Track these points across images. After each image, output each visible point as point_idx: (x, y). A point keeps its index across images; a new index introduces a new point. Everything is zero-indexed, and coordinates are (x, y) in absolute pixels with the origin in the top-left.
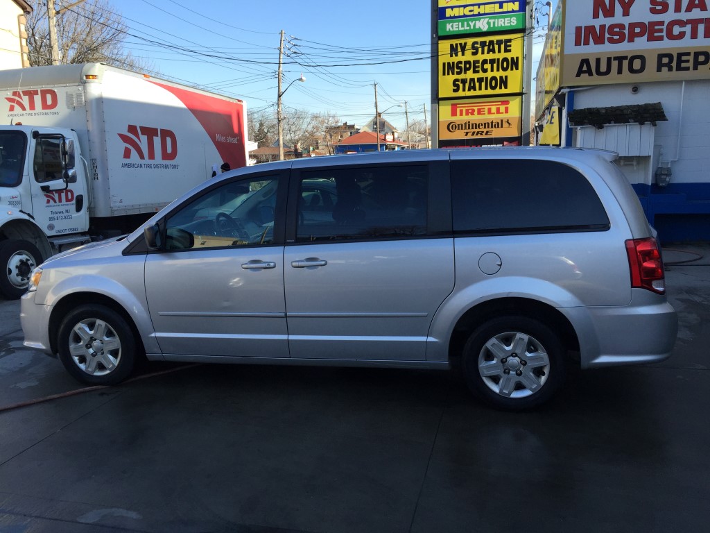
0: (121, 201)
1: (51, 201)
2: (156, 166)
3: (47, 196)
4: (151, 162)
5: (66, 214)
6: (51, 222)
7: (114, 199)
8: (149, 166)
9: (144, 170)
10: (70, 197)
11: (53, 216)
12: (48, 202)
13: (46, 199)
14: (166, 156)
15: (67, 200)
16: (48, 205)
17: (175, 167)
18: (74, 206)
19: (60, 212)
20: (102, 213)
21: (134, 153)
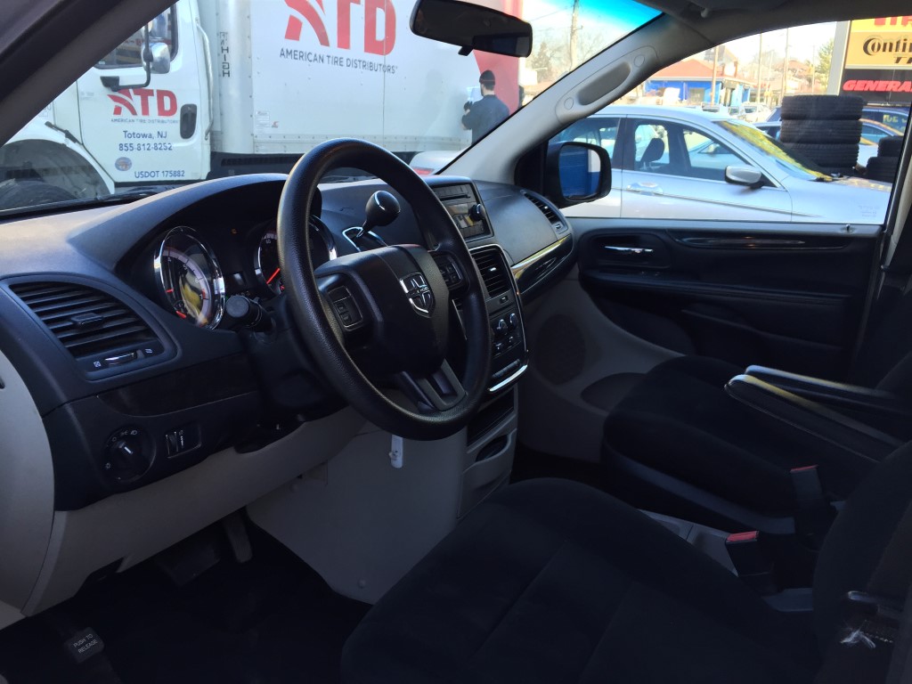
0: (275, 126)
1: (125, 110)
2: (352, 63)
3: (115, 99)
4: (342, 53)
5: (158, 140)
6: (124, 154)
7: (262, 120)
8: (338, 61)
9: (327, 66)
10: (167, 106)
11: (128, 141)
12: (117, 111)
13: (113, 105)
14: (372, 45)
15: (162, 112)
16: (117, 117)
17: (388, 69)
18: (177, 127)
19: (144, 136)
20: (236, 145)
21: (307, 29)
